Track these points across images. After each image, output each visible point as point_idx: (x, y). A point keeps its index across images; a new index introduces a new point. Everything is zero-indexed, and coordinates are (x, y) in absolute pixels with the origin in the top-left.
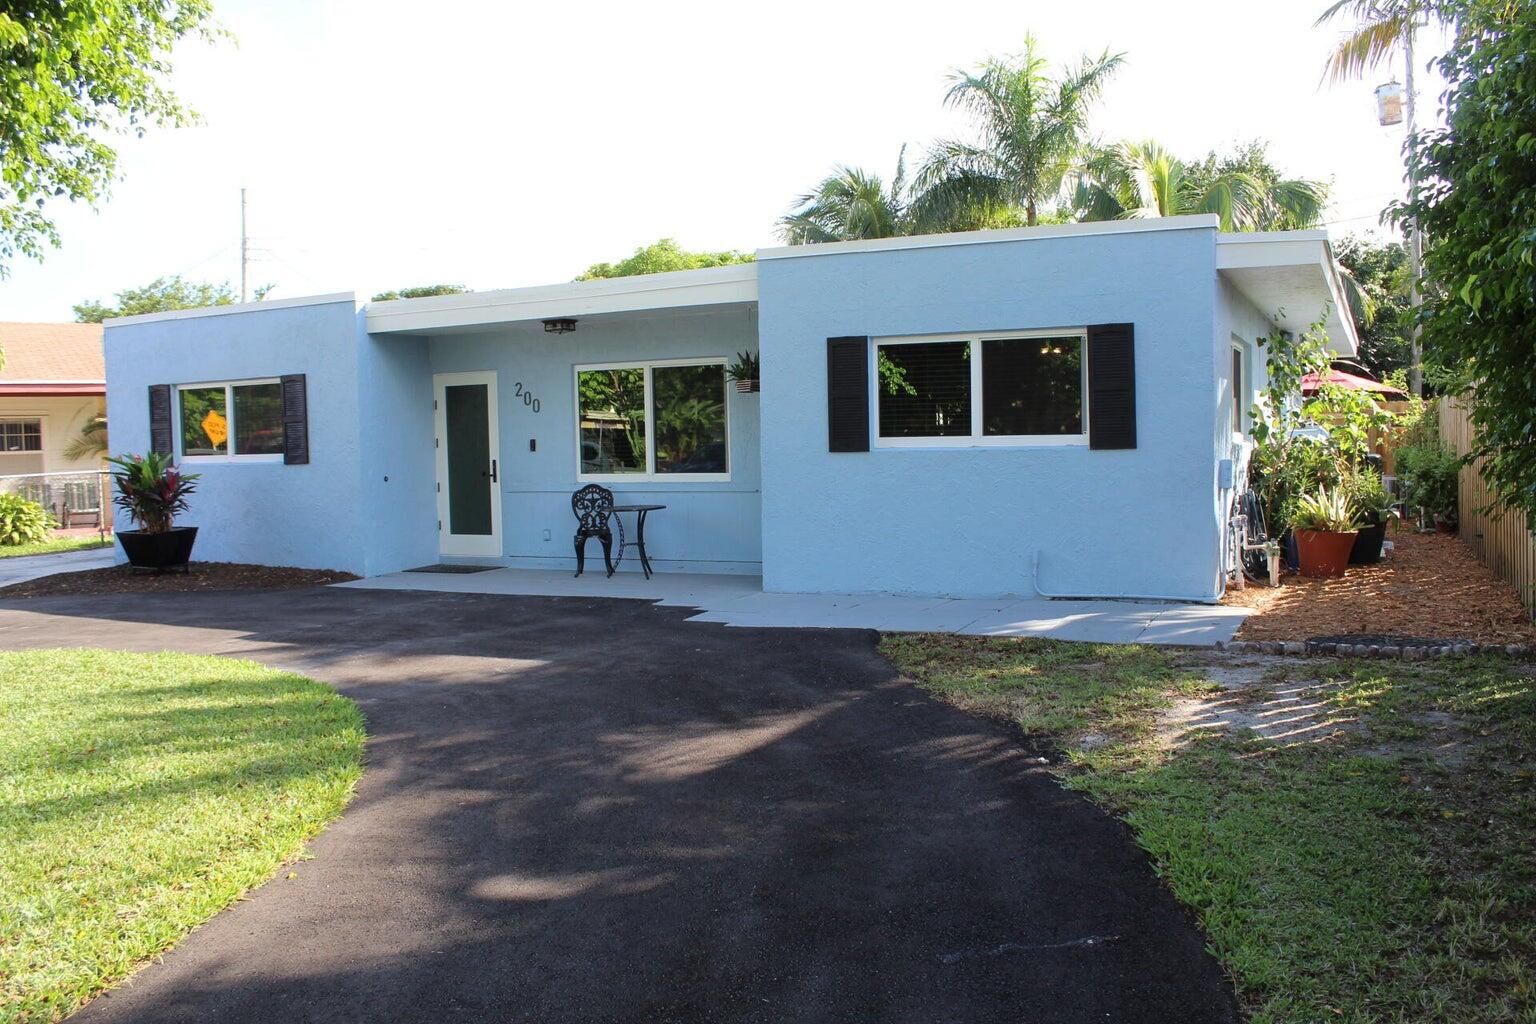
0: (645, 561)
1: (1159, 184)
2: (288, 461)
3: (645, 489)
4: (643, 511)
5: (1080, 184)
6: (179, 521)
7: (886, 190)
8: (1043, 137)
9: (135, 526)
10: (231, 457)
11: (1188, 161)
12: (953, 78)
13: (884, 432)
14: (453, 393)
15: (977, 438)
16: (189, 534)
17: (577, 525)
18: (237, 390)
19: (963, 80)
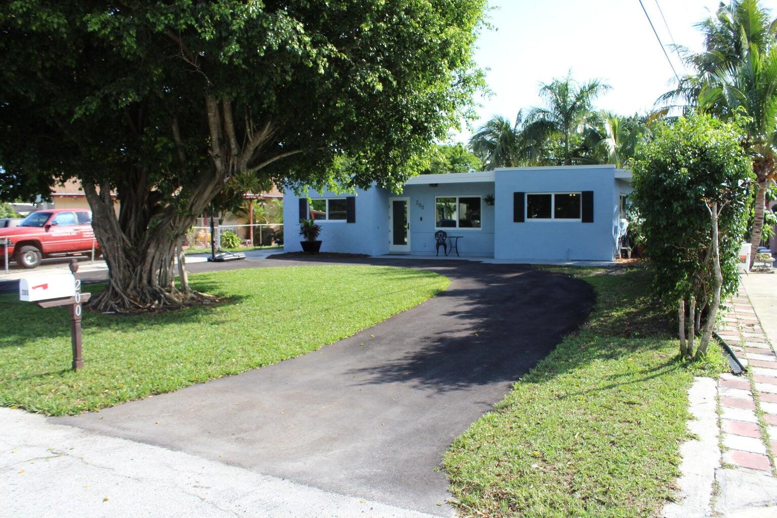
0: (457, 252)
1: (614, 128)
2: (348, 222)
3: (457, 232)
4: (457, 238)
5: (585, 128)
6: (318, 239)
7: (512, 127)
8: (573, 108)
9: (304, 240)
10: (327, 221)
11: (627, 117)
12: (541, 85)
13: (528, 217)
14: (395, 203)
15: (553, 219)
16: (320, 242)
17: (436, 242)
18: (330, 201)
19: (544, 86)
